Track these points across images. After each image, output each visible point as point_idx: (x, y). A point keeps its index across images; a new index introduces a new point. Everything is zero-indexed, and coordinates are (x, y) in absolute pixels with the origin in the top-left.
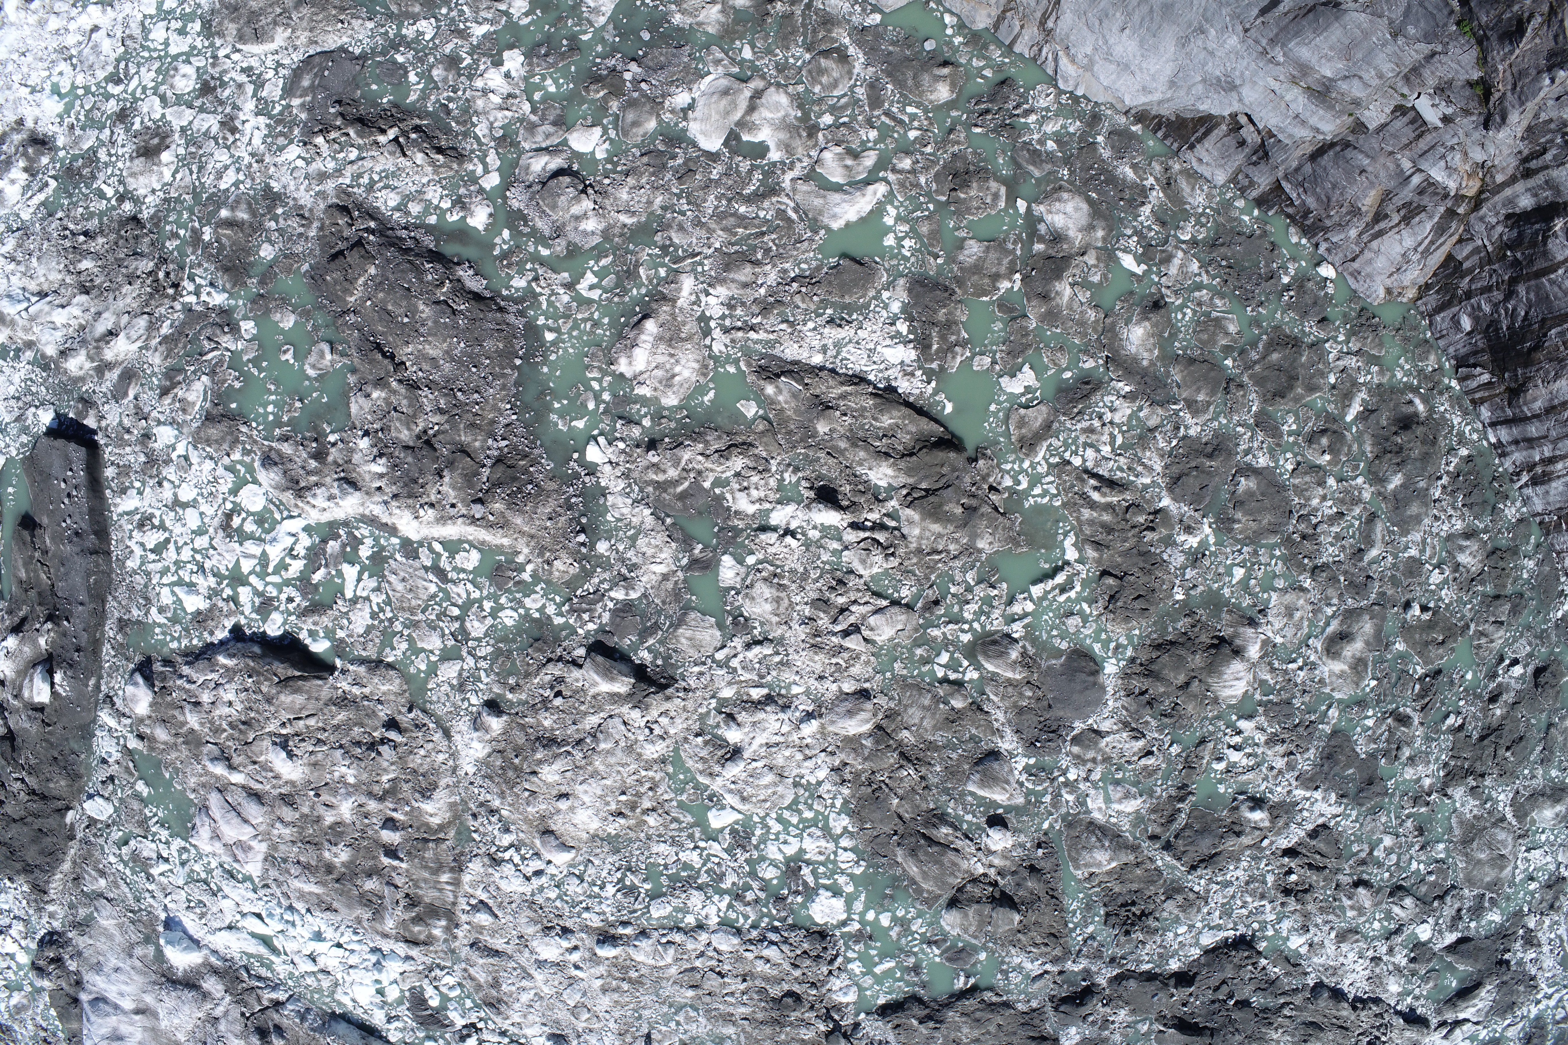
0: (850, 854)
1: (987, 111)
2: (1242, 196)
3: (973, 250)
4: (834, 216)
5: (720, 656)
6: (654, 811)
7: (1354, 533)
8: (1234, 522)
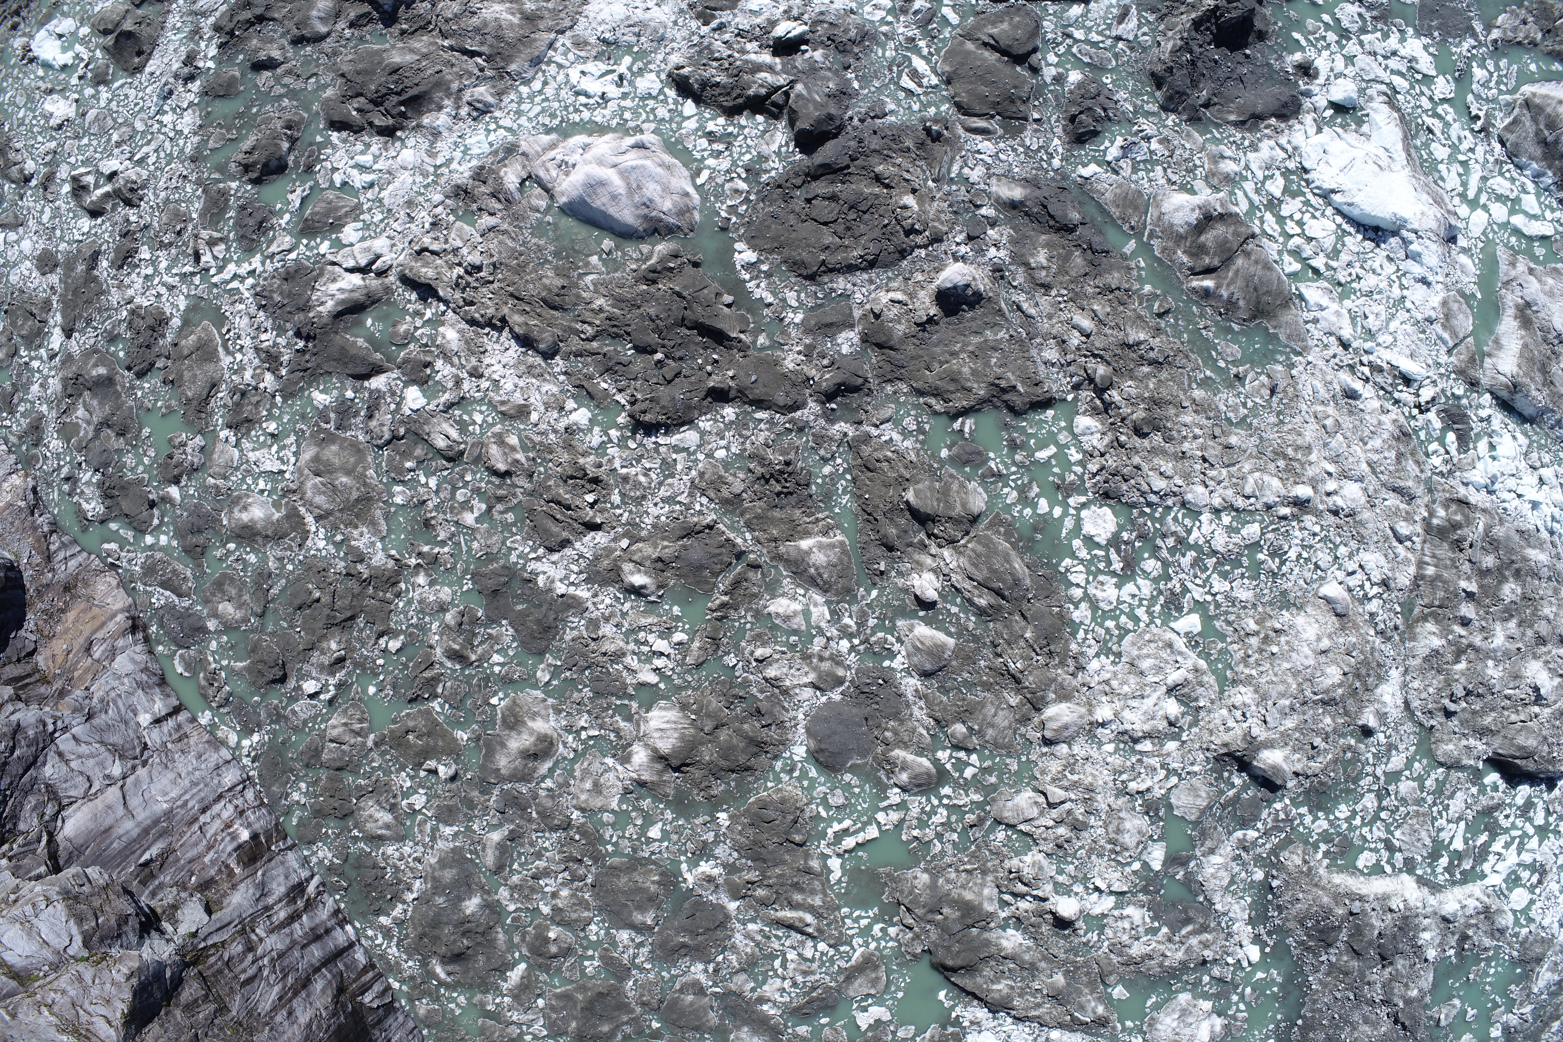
0: (1074, 581)
5: (1174, 781)
6: (1248, 634)
7: (519, 856)
8: (658, 883)
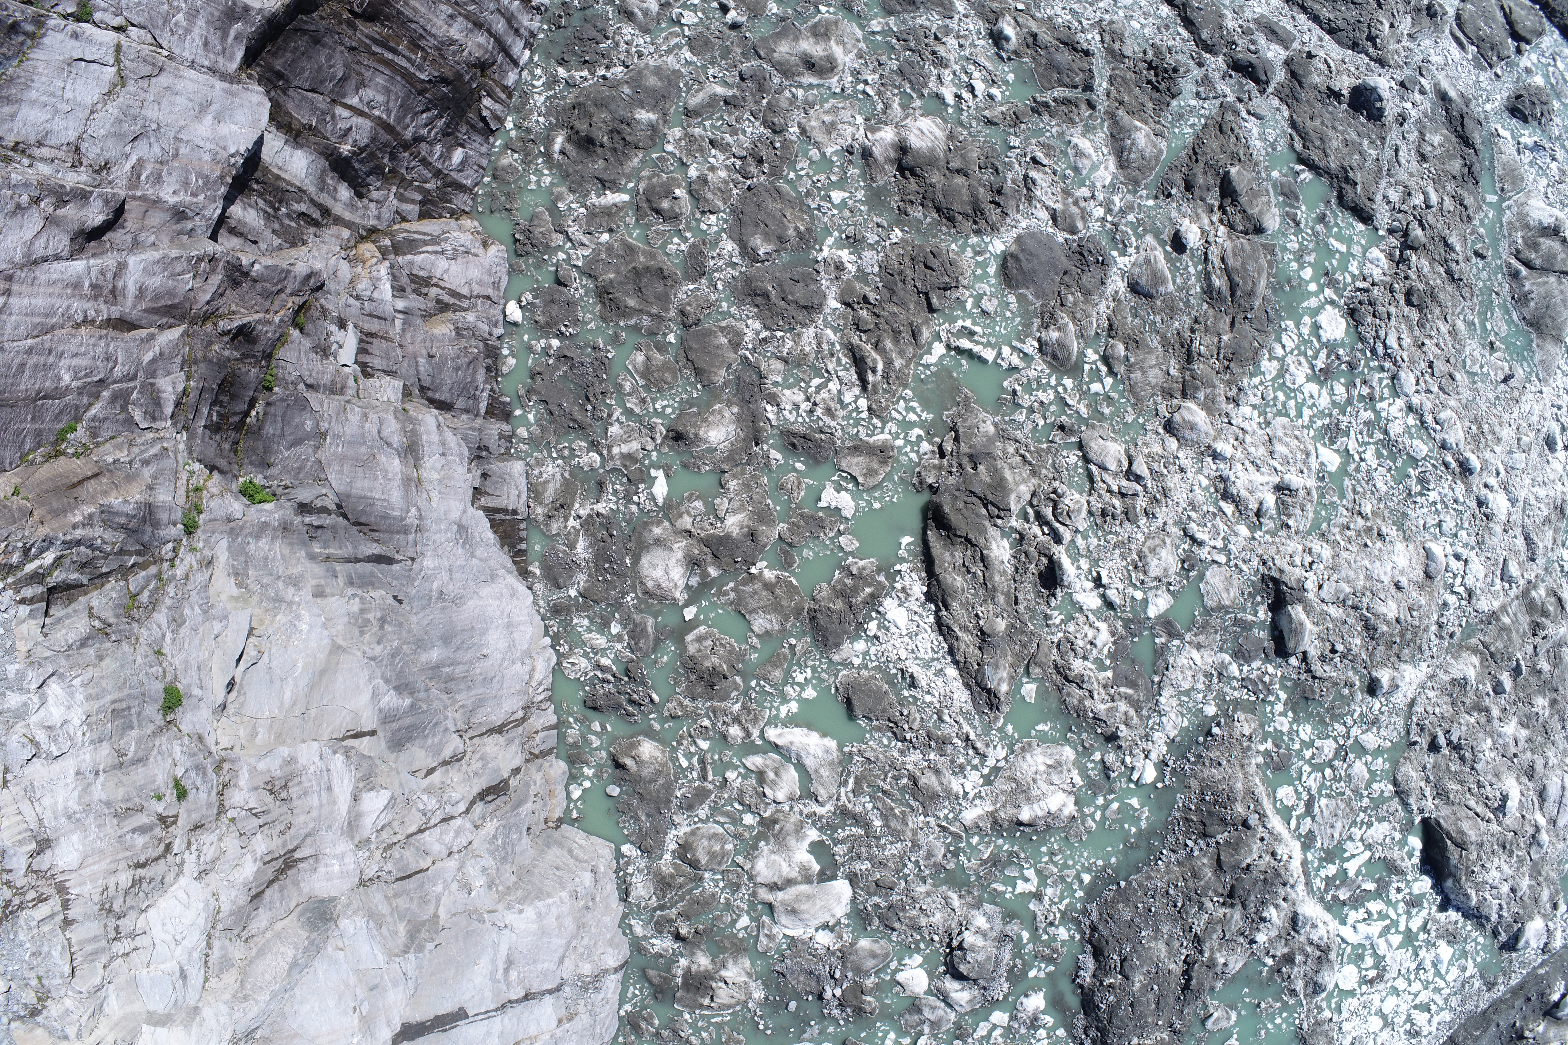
1: (631, 702)
2: (514, 434)
3: (760, 623)
4: (827, 751)
5: (1222, 559)
6: (1360, 513)
7: (718, 120)
8: (799, 233)
